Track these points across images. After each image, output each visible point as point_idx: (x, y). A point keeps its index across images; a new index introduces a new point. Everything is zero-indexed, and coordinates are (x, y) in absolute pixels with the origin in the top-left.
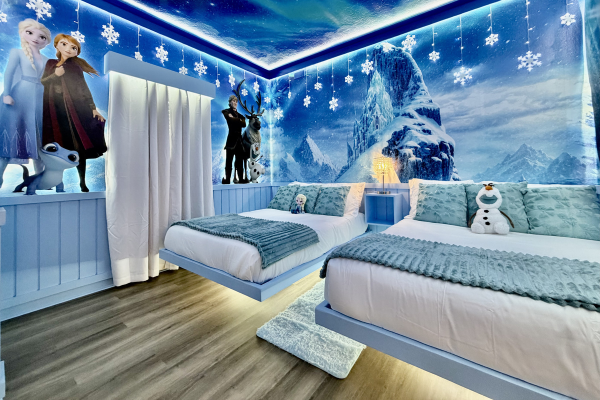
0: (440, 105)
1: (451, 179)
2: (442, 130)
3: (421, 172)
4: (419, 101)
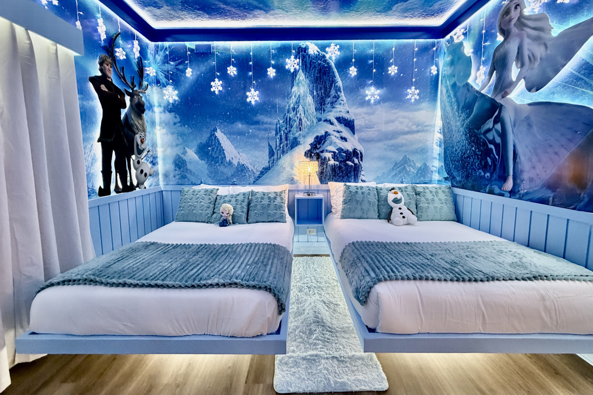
0: (355, 116)
2: (355, 139)
3: (338, 175)
4: (338, 110)
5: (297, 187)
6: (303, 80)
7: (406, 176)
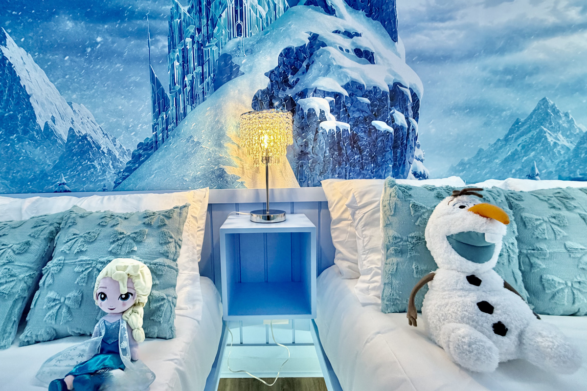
1: (410, 174)
2: (398, 55)
3: (347, 160)
5: (234, 195)
7: (543, 158)
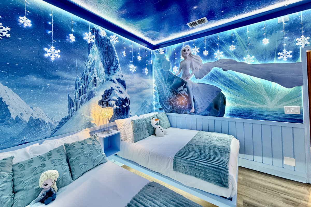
0: (125, 79)
1: (129, 116)
2: (126, 92)
3: (119, 114)
5: (95, 128)
6: (96, 51)
7: (146, 110)
